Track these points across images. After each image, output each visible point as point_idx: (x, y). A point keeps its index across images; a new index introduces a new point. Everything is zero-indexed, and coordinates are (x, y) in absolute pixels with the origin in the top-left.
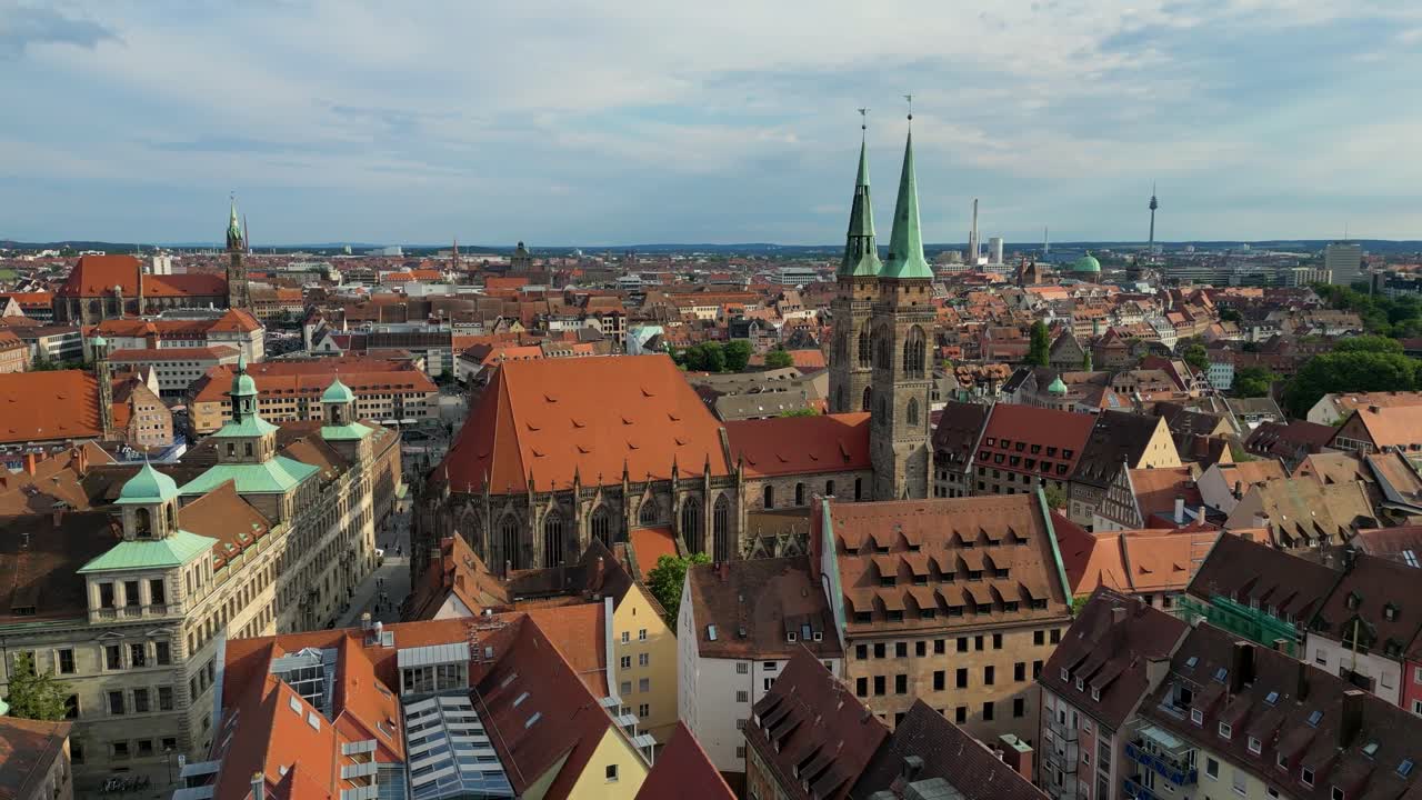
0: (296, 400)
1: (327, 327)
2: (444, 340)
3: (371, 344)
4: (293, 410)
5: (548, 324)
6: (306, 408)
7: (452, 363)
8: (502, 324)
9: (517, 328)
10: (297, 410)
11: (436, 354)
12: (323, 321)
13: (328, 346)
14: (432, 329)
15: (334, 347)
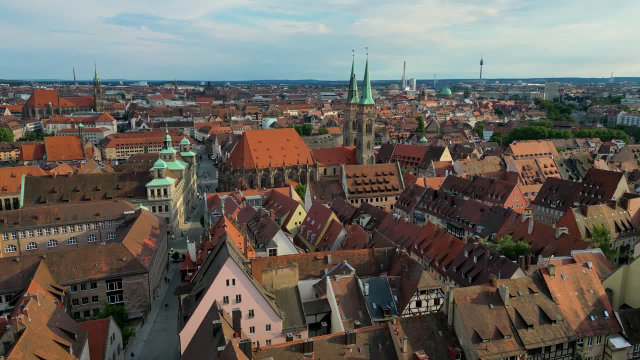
0: (143, 147)
1: (142, 119)
2: (190, 124)
3: (161, 126)
4: (142, 151)
5: (231, 118)
6: (147, 150)
7: (194, 133)
8: (212, 118)
9: (218, 119)
10: (144, 150)
11: (188, 130)
12: (140, 117)
13: (144, 127)
14: (185, 120)
15: (147, 127)
